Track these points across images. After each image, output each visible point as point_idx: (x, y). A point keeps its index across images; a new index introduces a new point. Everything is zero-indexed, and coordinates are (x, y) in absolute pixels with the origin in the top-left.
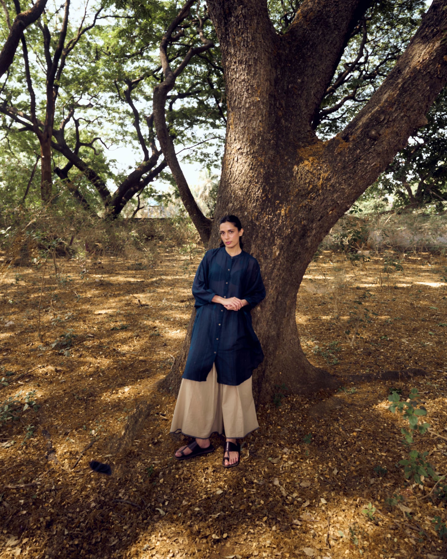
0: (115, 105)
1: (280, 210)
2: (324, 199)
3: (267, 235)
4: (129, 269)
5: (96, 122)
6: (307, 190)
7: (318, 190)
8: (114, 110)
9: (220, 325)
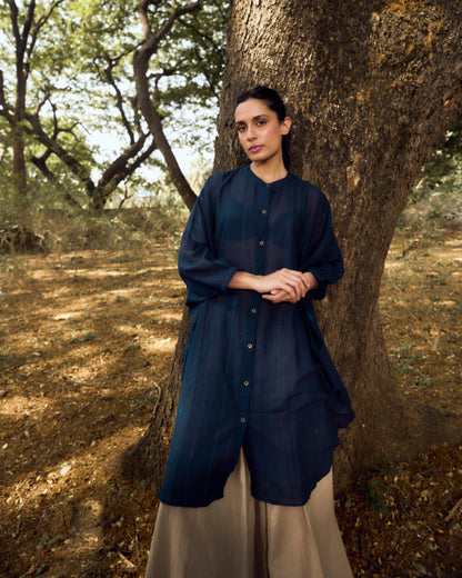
0: (96, 88)
1: (355, 95)
2: (438, 72)
3: (332, 143)
4: (113, 261)
5: (76, 106)
6: (404, 54)
7: (426, 54)
8: (94, 93)
9: (250, 347)
